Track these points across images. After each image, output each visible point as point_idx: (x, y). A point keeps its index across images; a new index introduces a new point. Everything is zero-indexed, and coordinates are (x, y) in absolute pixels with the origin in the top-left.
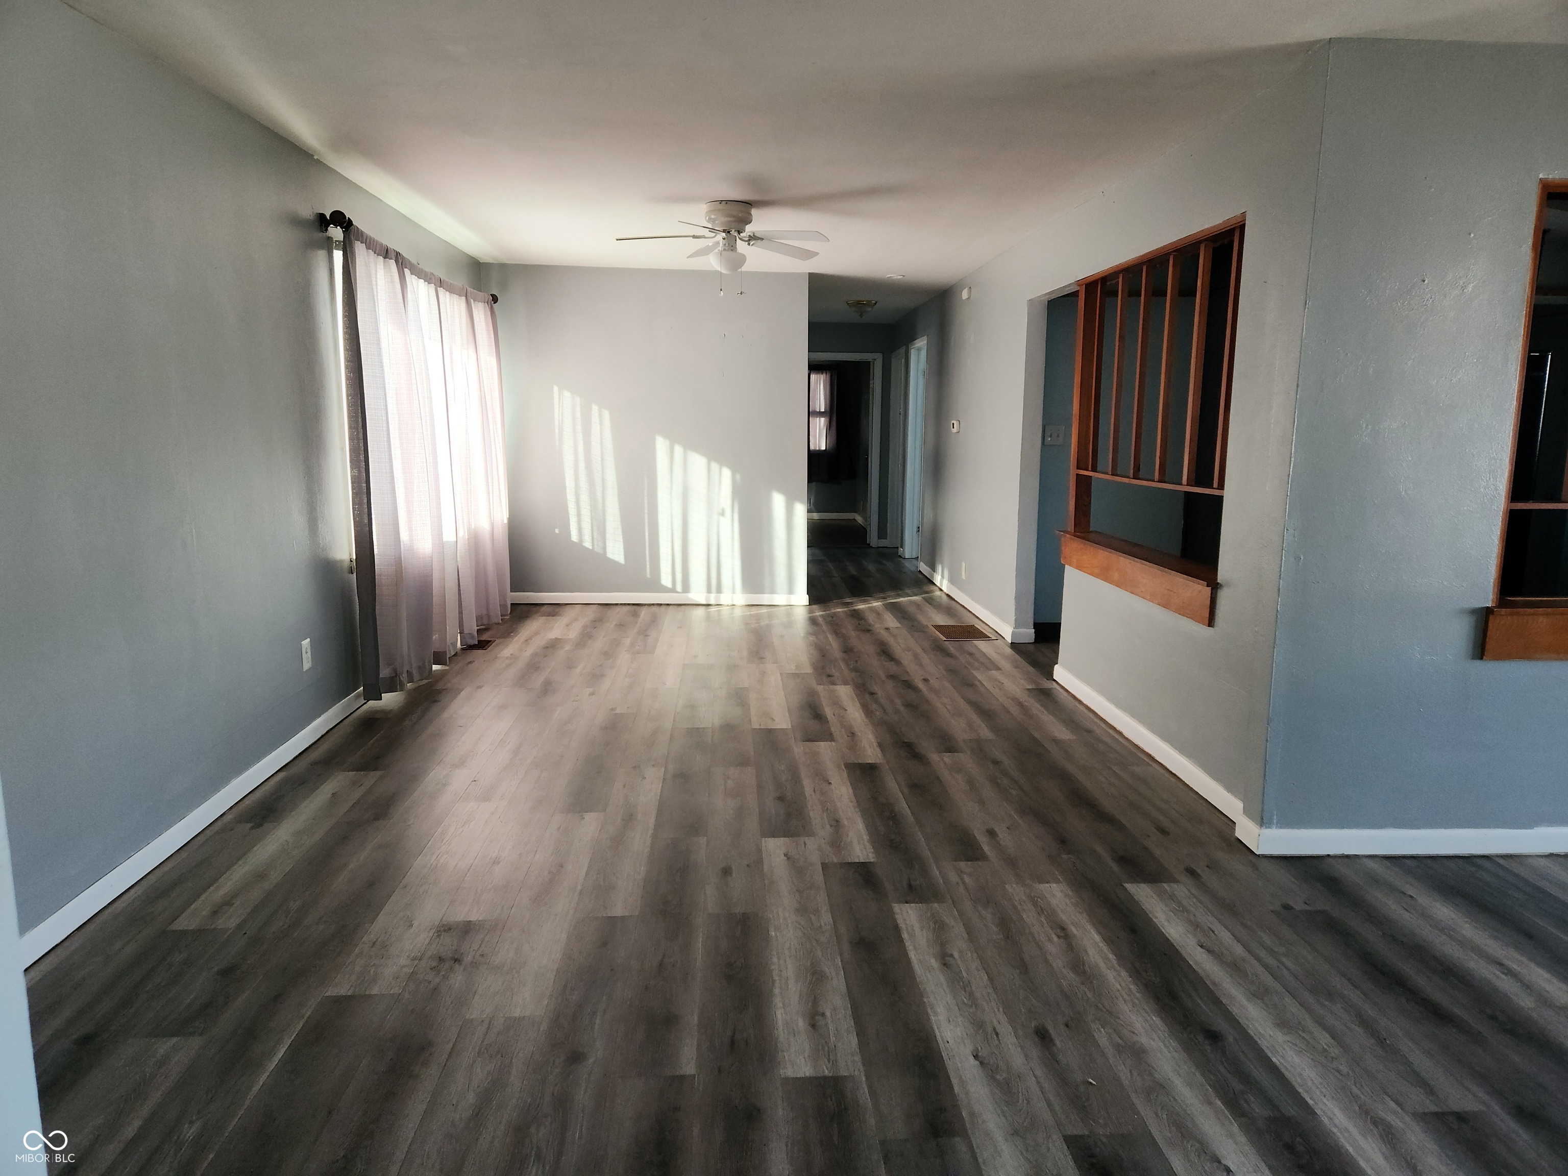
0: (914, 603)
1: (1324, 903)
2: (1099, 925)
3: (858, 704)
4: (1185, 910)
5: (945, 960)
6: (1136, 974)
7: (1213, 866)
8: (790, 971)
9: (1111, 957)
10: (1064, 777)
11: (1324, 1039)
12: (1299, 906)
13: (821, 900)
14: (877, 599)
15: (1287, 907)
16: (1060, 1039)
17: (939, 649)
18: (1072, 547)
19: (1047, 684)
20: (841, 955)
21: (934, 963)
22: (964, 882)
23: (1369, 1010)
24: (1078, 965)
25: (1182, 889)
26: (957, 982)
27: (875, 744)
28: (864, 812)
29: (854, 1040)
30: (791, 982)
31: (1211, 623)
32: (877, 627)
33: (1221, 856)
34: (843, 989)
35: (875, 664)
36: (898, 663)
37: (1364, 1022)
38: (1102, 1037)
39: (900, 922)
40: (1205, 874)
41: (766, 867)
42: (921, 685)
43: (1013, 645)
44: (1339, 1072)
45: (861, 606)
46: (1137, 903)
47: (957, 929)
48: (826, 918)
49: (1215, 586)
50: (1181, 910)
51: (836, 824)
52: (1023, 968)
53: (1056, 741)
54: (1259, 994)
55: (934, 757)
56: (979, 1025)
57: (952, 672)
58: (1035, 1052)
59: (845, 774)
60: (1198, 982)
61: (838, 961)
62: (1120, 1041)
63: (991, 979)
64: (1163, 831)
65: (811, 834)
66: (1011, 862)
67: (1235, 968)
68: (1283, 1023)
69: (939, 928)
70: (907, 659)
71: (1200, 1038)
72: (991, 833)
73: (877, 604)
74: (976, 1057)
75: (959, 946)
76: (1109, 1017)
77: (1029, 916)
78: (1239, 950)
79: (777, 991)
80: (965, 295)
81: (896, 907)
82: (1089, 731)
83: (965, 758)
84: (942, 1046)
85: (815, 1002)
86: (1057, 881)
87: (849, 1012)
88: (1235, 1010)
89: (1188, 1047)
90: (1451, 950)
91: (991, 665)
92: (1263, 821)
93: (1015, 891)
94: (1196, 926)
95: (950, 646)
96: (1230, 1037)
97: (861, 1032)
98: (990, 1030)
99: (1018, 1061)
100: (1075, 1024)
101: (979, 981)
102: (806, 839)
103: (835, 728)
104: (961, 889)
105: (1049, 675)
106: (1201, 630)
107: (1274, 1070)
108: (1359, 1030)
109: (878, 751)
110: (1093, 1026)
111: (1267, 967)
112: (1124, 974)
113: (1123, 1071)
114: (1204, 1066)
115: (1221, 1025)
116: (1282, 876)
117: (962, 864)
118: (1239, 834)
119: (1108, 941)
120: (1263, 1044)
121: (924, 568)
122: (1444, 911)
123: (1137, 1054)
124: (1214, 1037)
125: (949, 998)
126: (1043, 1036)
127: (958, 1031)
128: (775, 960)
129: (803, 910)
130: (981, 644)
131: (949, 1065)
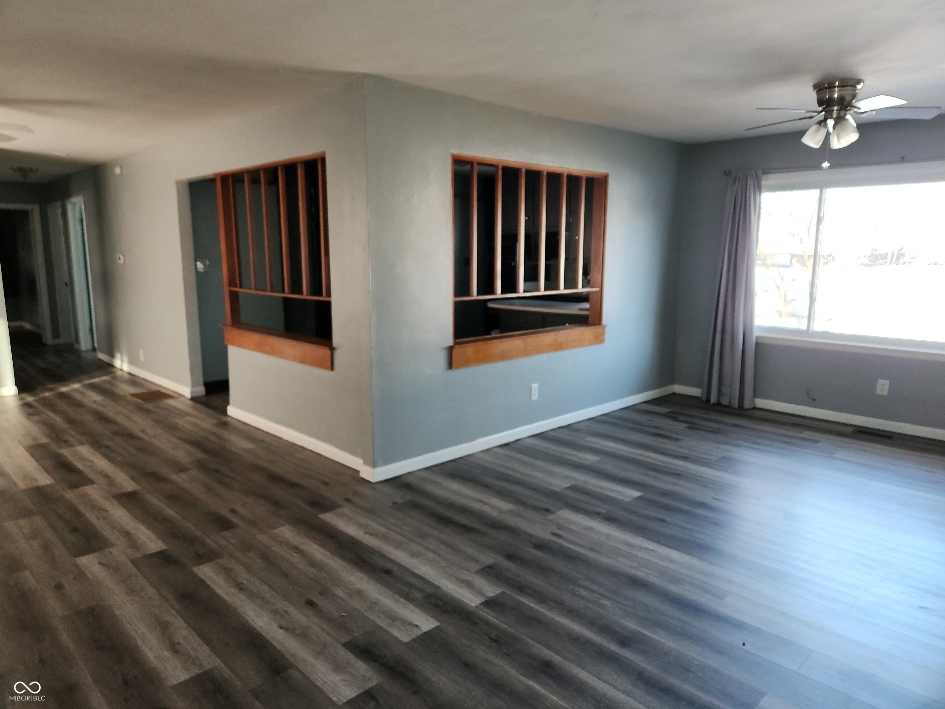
0: (105, 381)
1: (409, 497)
2: (315, 540)
3: (100, 456)
4: (352, 519)
5: (240, 587)
6: (342, 557)
7: (356, 494)
8: (143, 629)
9: (327, 553)
10: (260, 469)
11: (431, 555)
12: (400, 501)
13: (141, 581)
14: (74, 382)
15: (395, 503)
16: (320, 601)
17: (141, 409)
18: (231, 333)
19: (224, 419)
20: (173, 607)
21: (233, 590)
22: (231, 543)
23: (444, 537)
24: (313, 563)
25: (347, 509)
26: (252, 595)
27: (128, 479)
28: (143, 522)
29: (205, 648)
30: (148, 635)
31: (332, 368)
32: (86, 401)
33: (359, 488)
34: (185, 625)
35: (99, 428)
36: (115, 423)
37: (444, 543)
38: (339, 592)
39: (201, 576)
40: (354, 499)
41: (90, 576)
42: (141, 435)
43: (193, 399)
44: (442, 566)
45: (64, 389)
46: (329, 523)
47: (239, 569)
48: (151, 591)
49: (332, 349)
50: (350, 520)
51: (127, 534)
52: (286, 575)
53: (246, 450)
54: (399, 546)
55: (174, 477)
56: (276, 612)
57: (159, 422)
58: (310, 613)
59: (116, 503)
60: (372, 551)
61: (173, 612)
62: (349, 591)
63: (270, 587)
64: (326, 484)
65: (111, 545)
66: (253, 523)
67: (384, 538)
68: (413, 555)
69: (228, 572)
70: (121, 420)
71: (383, 575)
72: (233, 511)
73: (76, 386)
74: (281, 628)
75: (243, 576)
76: (338, 582)
77: (276, 549)
78: (383, 529)
79: (140, 642)
80: (118, 171)
81: (196, 569)
82: (263, 441)
83: (194, 473)
84: (260, 630)
85: (170, 639)
86: (282, 525)
87: (196, 636)
88: (392, 557)
89: (379, 581)
90: (463, 501)
91: (182, 414)
92: (374, 465)
93: (261, 537)
94: (360, 525)
95: (149, 406)
96: (395, 569)
97: (208, 642)
98: (282, 612)
99: (304, 621)
100: (324, 592)
101: (264, 590)
102: (111, 550)
103: (91, 475)
104: (230, 546)
105: (225, 413)
106: (325, 373)
107: (418, 576)
108: (443, 547)
109: (133, 483)
110: (334, 589)
111: (397, 533)
112: (336, 558)
113: (356, 603)
114: (389, 586)
115: (389, 566)
116: (387, 489)
117: (224, 533)
118: (362, 475)
119: (322, 546)
120: (409, 567)
121: (102, 356)
122: (455, 486)
123: (359, 593)
124: (388, 572)
125: (253, 605)
126: (310, 604)
127: (265, 619)
128: (128, 626)
129: (131, 591)
130: (170, 402)
131: (269, 638)
